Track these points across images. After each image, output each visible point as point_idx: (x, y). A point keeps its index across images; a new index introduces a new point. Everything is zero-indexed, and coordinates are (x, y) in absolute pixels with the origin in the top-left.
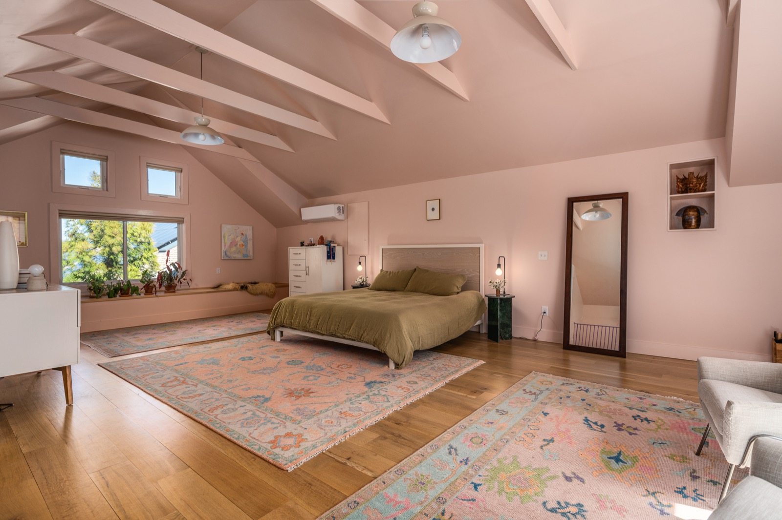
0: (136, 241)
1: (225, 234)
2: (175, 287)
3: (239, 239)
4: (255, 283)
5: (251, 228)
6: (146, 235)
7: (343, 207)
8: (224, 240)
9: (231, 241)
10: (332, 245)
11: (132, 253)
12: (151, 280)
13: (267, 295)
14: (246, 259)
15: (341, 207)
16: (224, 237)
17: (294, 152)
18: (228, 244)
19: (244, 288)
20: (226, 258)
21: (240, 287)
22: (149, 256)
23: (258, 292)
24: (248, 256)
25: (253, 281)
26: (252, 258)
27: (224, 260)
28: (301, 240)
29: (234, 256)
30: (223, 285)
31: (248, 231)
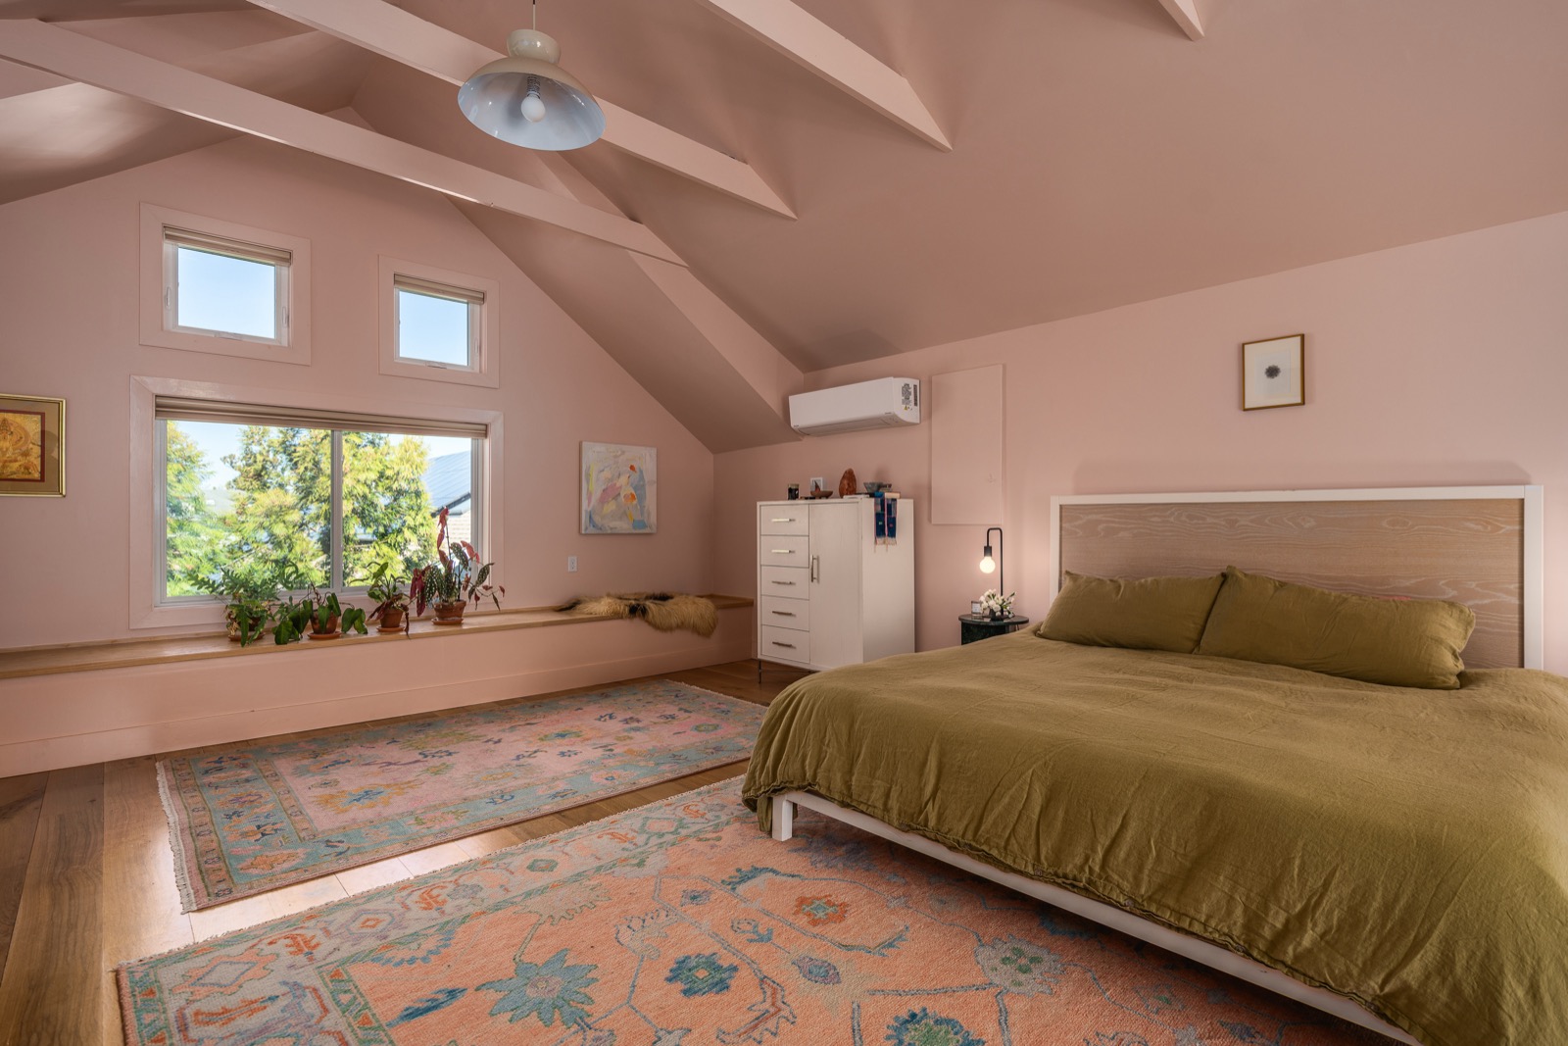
0: (389, 488)
1: (589, 468)
2: (462, 608)
3: (623, 480)
4: (664, 598)
5: (654, 451)
6: (411, 476)
7: (915, 386)
8: (588, 482)
9: (604, 487)
10: (888, 495)
11: (381, 516)
12: (397, 593)
13: (695, 629)
14: (640, 534)
15: (912, 386)
16: (588, 475)
17: (794, 216)
18: (597, 494)
19: (636, 611)
20: (591, 530)
21: (627, 609)
22: (417, 524)
23: (674, 621)
24: (645, 526)
25: (657, 592)
26: (654, 530)
27: (586, 535)
28: (791, 482)
29: (612, 524)
30: (586, 602)
31: (647, 459)
